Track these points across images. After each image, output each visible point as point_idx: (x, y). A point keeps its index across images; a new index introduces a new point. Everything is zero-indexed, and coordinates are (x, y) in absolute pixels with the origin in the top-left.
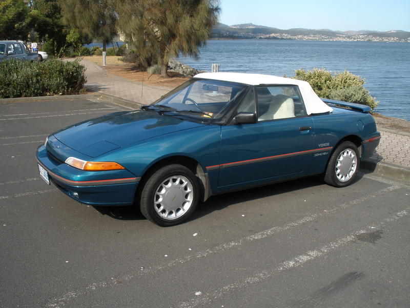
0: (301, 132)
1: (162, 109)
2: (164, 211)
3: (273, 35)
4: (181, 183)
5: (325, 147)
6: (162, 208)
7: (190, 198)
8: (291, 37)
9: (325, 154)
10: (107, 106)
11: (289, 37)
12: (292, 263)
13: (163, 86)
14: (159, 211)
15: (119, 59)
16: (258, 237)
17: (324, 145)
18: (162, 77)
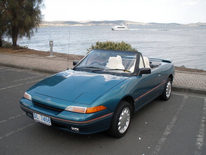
9: (164, 85)
11: (53, 25)
12: (199, 144)
13: (18, 54)
14: (119, 129)
16: (167, 133)
17: (164, 81)
18: (14, 49)
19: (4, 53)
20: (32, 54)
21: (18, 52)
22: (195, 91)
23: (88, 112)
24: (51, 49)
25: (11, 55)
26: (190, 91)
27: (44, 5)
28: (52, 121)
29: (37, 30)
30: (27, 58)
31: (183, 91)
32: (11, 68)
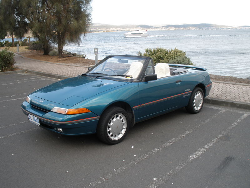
0: (177, 83)
1: (97, 75)
2: (112, 136)
3: (111, 29)
4: (120, 118)
5: (189, 91)
6: (111, 133)
7: (125, 127)
8: (122, 30)
9: (188, 95)
10: (32, 76)
11: (121, 29)
12: (194, 156)
13: (62, 63)
14: (110, 135)
15: (26, 48)
16: (168, 144)
17: (188, 90)
18: (60, 57)
19: (48, 62)
20: (77, 62)
21: (63, 60)
22: (238, 105)
23: (69, 113)
24: (96, 57)
25: (53, 64)
26: (232, 105)
27: (91, 7)
28: (40, 121)
29: (84, 36)
30: (69, 66)
31: (224, 104)
32: (49, 77)
